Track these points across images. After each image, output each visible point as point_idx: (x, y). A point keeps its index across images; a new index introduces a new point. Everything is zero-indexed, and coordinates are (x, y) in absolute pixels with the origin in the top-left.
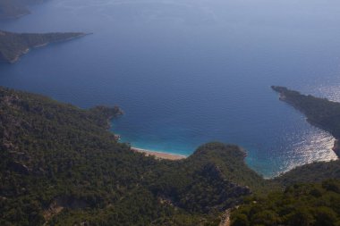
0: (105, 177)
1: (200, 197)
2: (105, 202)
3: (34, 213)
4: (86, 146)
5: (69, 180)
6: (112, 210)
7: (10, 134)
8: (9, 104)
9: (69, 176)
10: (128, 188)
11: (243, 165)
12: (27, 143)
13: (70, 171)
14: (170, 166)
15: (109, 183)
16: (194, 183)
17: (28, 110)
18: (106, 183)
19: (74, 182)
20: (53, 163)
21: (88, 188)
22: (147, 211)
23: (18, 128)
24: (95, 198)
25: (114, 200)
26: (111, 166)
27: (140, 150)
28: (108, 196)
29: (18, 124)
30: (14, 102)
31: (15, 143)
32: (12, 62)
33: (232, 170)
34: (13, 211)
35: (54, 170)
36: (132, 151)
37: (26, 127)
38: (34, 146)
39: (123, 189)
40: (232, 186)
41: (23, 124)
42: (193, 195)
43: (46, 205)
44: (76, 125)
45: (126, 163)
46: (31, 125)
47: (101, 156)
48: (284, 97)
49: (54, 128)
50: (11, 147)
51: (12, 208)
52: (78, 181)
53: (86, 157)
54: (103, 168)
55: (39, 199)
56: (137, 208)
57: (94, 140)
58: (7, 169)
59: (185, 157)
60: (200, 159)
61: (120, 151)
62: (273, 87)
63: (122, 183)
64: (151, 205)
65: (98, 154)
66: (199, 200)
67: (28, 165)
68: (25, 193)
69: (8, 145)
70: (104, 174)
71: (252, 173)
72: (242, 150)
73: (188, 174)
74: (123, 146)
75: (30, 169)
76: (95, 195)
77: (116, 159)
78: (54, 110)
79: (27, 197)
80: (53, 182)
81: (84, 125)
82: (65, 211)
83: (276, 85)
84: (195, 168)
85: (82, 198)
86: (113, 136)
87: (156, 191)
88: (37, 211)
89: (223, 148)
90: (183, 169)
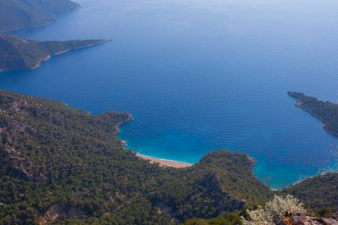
0: (105, 184)
1: (197, 208)
2: (103, 210)
3: (29, 220)
4: (90, 152)
5: (68, 186)
6: (107, 219)
7: (13, 139)
8: (17, 110)
9: (70, 182)
10: (128, 197)
11: (250, 174)
12: (30, 148)
13: (71, 177)
14: (173, 174)
15: (108, 190)
16: (193, 194)
17: (35, 115)
18: (105, 190)
19: (73, 189)
20: (55, 169)
21: (86, 196)
22: (142, 221)
23: (22, 133)
24: (92, 207)
25: (112, 208)
26: (112, 174)
27: (145, 157)
28: (106, 204)
29: (22, 129)
30: (22, 108)
31: (17, 148)
32: (33, 68)
33: (235, 181)
34: (8, 217)
35: (55, 177)
36: (137, 158)
37: (31, 133)
38: (37, 152)
39: (122, 197)
40: (229, 198)
41: (27, 130)
42: (190, 206)
43: (42, 212)
44: (83, 131)
45: (128, 170)
46: (36, 131)
47: (105, 162)
48: (300, 103)
49: (59, 134)
50: (12, 153)
51: (7, 214)
52: (77, 188)
53: (89, 163)
54: (104, 175)
55: (36, 206)
56: (133, 218)
57: (99, 146)
58: (7, 174)
59: (190, 165)
60: (203, 168)
61: (123, 158)
62: (289, 93)
63: (122, 191)
64: (147, 215)
65: (101, 161)
66: (196, 212)
67: (28, 171)
68: (23, 199)
69: (9, 151)
70: (105, 181)
71: (258, 184)
72: (250, 158)
73: (189, 184)
74: (128, 153)
75: (30, 175)
76: (92, 204)
77: (118, 167)
78: (62, 116)
79: (24, 203)
80: (52, 188)
81: (92, 130)
82: (60, 218)
83: (292, 91)
84: (196, 177)
85: (78, 206)
86: (120, 142)
87: (155, 201)
88: (32, 218)
89: (229, 157)
90: (185, 178)
